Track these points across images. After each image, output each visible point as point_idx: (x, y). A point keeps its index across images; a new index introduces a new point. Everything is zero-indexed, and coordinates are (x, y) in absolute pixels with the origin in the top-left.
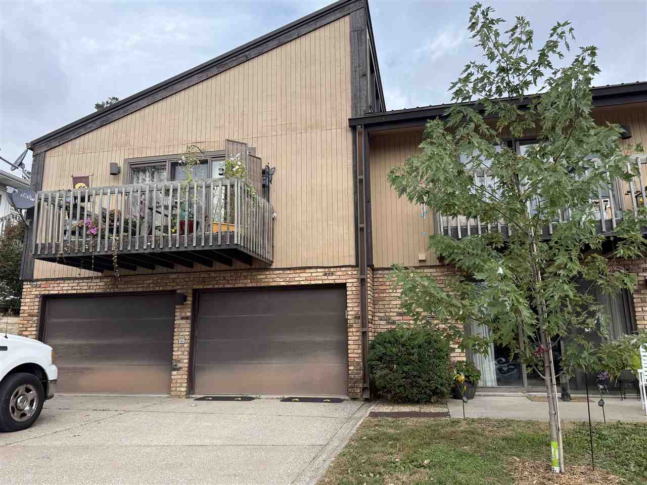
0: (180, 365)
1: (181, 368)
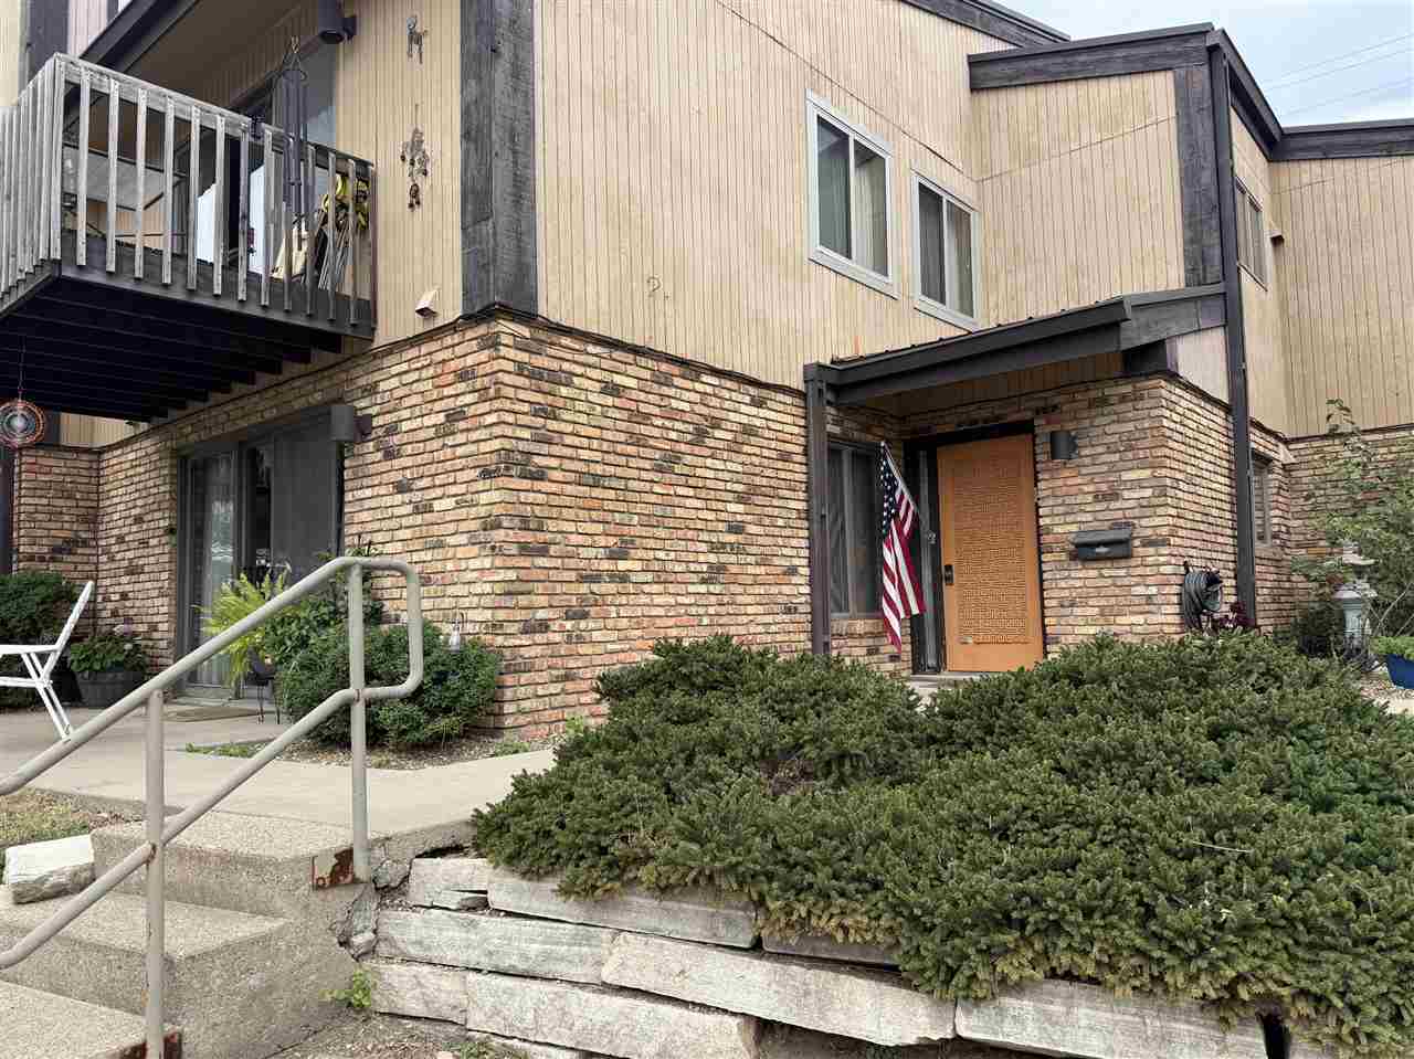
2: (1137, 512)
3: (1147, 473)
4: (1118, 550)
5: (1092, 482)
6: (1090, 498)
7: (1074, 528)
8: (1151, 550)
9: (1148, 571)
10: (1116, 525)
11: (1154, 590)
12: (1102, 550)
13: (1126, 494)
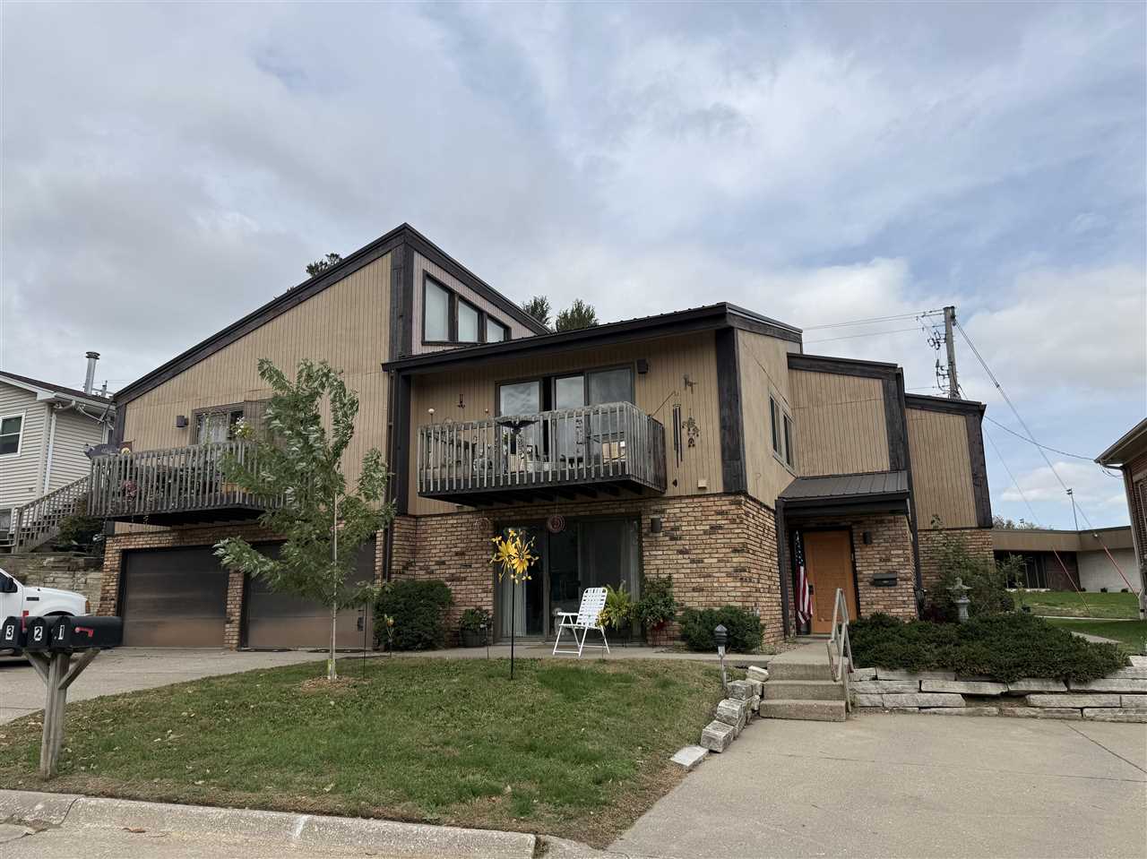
0: (232, 618)
1: (233, 621)
2: (898, 567)
3: (901, 552)
4: (892, 582)
5: (878, 554)
6: (878, 560)
7: (872, 572)
8: (904, 583)
9: (903, 591)
10: (889, 572)
11: (906, 599)
12: (885, 582)
13: (893, 560)
